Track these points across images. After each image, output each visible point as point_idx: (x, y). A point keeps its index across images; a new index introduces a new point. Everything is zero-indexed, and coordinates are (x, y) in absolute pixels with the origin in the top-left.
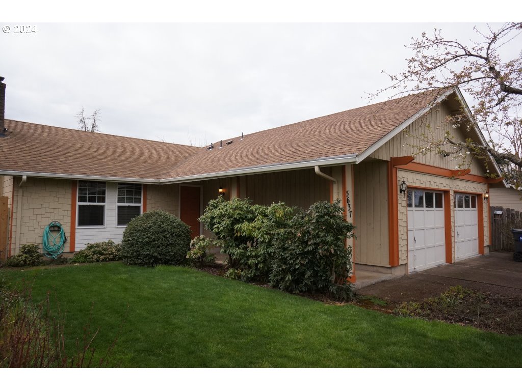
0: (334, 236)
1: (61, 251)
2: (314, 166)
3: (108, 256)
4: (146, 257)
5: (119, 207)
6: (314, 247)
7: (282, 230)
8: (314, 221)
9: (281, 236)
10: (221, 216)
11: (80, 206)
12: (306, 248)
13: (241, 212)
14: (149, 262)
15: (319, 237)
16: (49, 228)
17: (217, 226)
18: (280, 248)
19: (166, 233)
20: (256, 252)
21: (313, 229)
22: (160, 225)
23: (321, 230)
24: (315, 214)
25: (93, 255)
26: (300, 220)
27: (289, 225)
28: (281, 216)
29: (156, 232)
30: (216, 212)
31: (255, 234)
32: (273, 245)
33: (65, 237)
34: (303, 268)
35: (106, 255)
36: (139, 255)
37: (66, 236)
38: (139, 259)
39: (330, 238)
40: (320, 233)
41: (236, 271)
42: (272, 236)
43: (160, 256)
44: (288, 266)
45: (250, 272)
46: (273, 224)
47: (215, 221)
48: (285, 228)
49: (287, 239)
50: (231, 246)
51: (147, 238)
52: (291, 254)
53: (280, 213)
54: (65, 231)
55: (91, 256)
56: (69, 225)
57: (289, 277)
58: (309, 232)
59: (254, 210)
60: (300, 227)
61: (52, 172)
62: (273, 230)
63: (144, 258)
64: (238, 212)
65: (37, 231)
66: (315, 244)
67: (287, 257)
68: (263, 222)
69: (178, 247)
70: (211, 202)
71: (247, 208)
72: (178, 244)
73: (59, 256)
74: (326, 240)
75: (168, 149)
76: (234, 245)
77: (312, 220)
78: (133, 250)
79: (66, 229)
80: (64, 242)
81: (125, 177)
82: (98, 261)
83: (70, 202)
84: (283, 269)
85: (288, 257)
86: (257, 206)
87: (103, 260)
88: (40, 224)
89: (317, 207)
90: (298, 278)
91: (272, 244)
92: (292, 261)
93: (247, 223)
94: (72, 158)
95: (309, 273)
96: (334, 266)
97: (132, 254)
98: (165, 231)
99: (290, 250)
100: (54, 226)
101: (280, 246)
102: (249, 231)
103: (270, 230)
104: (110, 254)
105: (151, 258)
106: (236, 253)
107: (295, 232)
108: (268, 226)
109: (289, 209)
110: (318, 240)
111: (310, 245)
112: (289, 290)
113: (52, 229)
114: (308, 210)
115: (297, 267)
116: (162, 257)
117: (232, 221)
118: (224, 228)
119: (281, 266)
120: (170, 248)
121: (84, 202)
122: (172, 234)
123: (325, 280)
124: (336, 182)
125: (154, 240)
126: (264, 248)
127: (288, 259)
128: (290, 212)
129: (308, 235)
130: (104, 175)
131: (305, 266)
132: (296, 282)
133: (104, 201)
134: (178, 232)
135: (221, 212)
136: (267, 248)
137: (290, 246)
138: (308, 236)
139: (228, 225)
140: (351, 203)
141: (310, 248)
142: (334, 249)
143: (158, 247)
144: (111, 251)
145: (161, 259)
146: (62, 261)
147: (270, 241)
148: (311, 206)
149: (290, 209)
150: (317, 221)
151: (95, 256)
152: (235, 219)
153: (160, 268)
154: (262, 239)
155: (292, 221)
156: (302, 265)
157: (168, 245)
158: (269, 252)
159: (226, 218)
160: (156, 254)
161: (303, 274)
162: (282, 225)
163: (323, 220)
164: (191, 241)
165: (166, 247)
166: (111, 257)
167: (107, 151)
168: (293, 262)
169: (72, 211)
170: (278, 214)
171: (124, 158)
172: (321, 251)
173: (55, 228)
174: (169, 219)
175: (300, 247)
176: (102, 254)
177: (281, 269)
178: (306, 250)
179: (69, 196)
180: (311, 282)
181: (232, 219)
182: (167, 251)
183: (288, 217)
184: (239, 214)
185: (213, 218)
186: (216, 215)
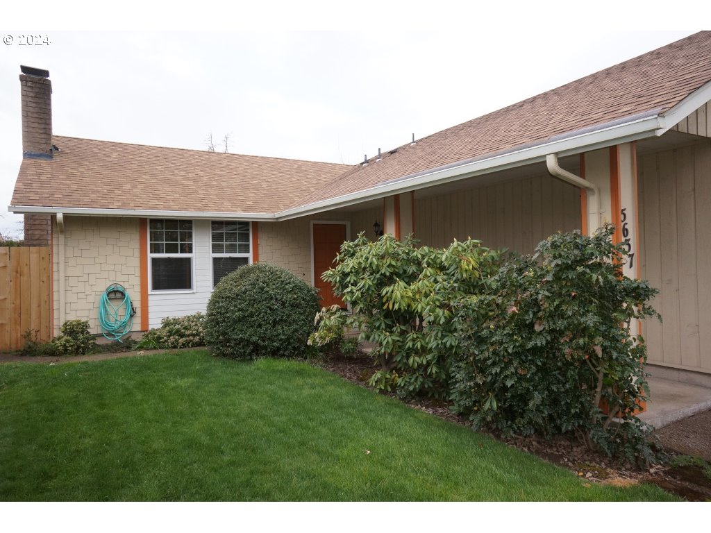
0: (600, 314)
1: (128, 330)
2: (545, 156)
3: (191, 338)
4: (239, 344)
5: (215, 260)
6: (549, 338)
7: (474, 299)
8: (549, 278)
9: (473, 311)
10: (359, 271)
11: (154, 260)
12: (530, 339)
13: (394, 263)
14: (245, 352)
15: (562, 316)
16: (108, 295)
17: (349, 289)
18: (469, 338)
19: (273, 302)
20: (423, 342)
21: (548, 297)
22: (262, 289)
23: (567, 299)
24: (551, 262)
25: (169, 336)
26: (515, 275)
27: (490, 287)
28: (471, 267)
29: (254, 300)
30: (351, 263)
31: (420, 306)
32: (455, 330)
33: (133, 309)
34: (524, 384)
35: (189, 336)
36: (229, 341)
37: (134, 306)
38: (228, 347)
39: (591, 320)
40: (564, 307)
41: (388, 376)
42: (453, 312)
43: (264, 341)
44: (490, 377)
45: (412, 380)
46: (456, 285)
47: (348, 280)
48: (481, 293)
49: (486, 317)
50: (378, 328)
51: (239, 310)
52: (494, 353)
53: (470, 263)
54: (132, 299)
55: (165, 338)
56: (138, 289)
57: (491, 404)
58: (536, 302)
59: (419, 256)
60: (515, 292)
61: (103, 206)
62: (456, 297)
63: (236, 344)
64: (388, 261)
65: (91, 299)
66: (552, 331)
67: (486, 360)
68: (436, 281)
69: (294, 327)
70: (345, 246)
71: (408, 254)
72: (294, 321)
73: (125, 338)
74: (580, 324)
75: (299, 170)
76: (383, 326)
77: (542, 276)
78: (218, 332)
79: (134, 295)
80: (131, 316)
81: (223, 211)
82: (175, 347)
83: (137, 253)
84: (477, 385)
85: (489, 358)
86: (426, 248)
87: (183, 345)
88: (94, 289)
89: (554, 246)
90: (511, 406)
91: (453, 329)
92: (498, 370)
93: (402, 284)
94: (142, 186)
95: (537, 398)
96: (600, 385)
97: (218, 337)
98: (271, 298)
99: (492, 344)
100: (115, 292)
101: (470, 332)
102: (406, 300)
103: (449, 299)
104: (194, 335)
105: (247, 346)
106: (384, 343)
107: (503, 303)
108: (445, 289)
109: (490, 253)
110: (561, 324)
111: (540, 334)
112: (492, 428)
113: (112, 296)
114: (534, 253)
115: (509, 383)
116: (266, 343)
117: (378, 279)
118: (362, 293)
119: (471, 379)
120: (280, 328)
121: (159, 252)
122: (283, 304)
123: (578, 416)
124: (596, 191)
125: (251, 315)
126: (436, 335)
127: (489, 362)
128: (493, 258)
129: (535, 310)
130: (185, 209)
131: (528, 381)
132: (509, 413)
133: (190, 251)
134: (294, 299)
135: (360, 263)
136: (443, 337)
137: (492, 334)
138: (535, 314)
139: (369, 288)
140: (632, 236)
141: (540, 342)
142: (602, 345)
143: (260, 326)
144: (197, 330)
145: (265, 348)
146: (128, 345)
147: (449, 321)
148: (541, 243)
149: (493, 253)
150: (557, 278)
151: (172, 339)
152: (384, 275)
153: (261, 362)
154: (432, 319)
155: (497, 277)
156: (521, 378)
157: (275, 323)
158: (448, 345)
159: (366, 275)
160: (254, 338)
161: (524, 398)
162: (475, 287)
163: (571, 275)
164: (315, 314)
165: (274, 327)
166: (197, 339)
167: (202, 174)
168: (501, 372)
169: (141, 268)
170: (464, 265)
171: (225, 184)
172: (567, 350)
173: (116, 294)
174: (280, 277)
175: (515, 337)
176: (182, 336)
177: (472, 384)
178: (530, 345)
179: (136, 244)
180: (544, 418)
181: (378, 276)
182: (275, 333)
183: (489, 271)
184: (390, 265)
185: (345, 275)
186: (349, 270)
